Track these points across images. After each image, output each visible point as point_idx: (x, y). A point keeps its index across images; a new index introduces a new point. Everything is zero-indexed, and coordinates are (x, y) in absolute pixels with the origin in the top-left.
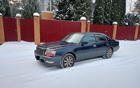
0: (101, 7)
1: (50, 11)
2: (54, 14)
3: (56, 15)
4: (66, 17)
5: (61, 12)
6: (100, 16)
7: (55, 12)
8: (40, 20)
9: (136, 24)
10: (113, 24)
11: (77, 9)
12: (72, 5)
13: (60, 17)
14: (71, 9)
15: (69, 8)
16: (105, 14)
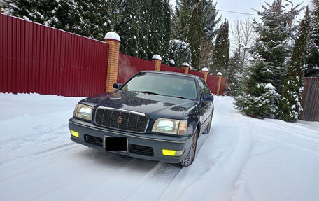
0: (134, 17)
2: (11, 4)
4: (53, 22)
6: (132, 36)
9: (184, 64)
10: (154, 59)
13: (31, 18)
14: (71, 3)
16: (140, 34)
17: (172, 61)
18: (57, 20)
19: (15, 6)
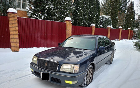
0: (81, 8)
2: (30, 12)
3: (31, 13)
4: (45, 16)
5: (38, 10)
6: (80, 17)
7: (29, 9)
8: (18, 18)
10: (91, 26)
11: (57, 8)
12: (51, 3)
13: (37, 16)
14: (51, 7)
15: (48, 6)
17: (101, 26)
18: (46, 15)
19: (31, 12)
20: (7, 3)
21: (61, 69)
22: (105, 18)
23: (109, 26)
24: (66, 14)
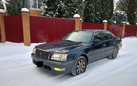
0: (92, 5)
1: (36, 8)
3: (45, 12)
4: (56, 14)
5: (51, 9)
6: (91, 14)
7: (43, 9)
10: (103, 22)
11: (68, 6)
12: (63, 1)
13: (49, 15)
14: (62, 6)
15: (59, 5)
16: (95, 12)
17: (115, 22)
18: (58, 13)
20: (22, 3)
21: (52, 58)
22: (119, 14)
23: (124, 22)
24: (76, 11)
